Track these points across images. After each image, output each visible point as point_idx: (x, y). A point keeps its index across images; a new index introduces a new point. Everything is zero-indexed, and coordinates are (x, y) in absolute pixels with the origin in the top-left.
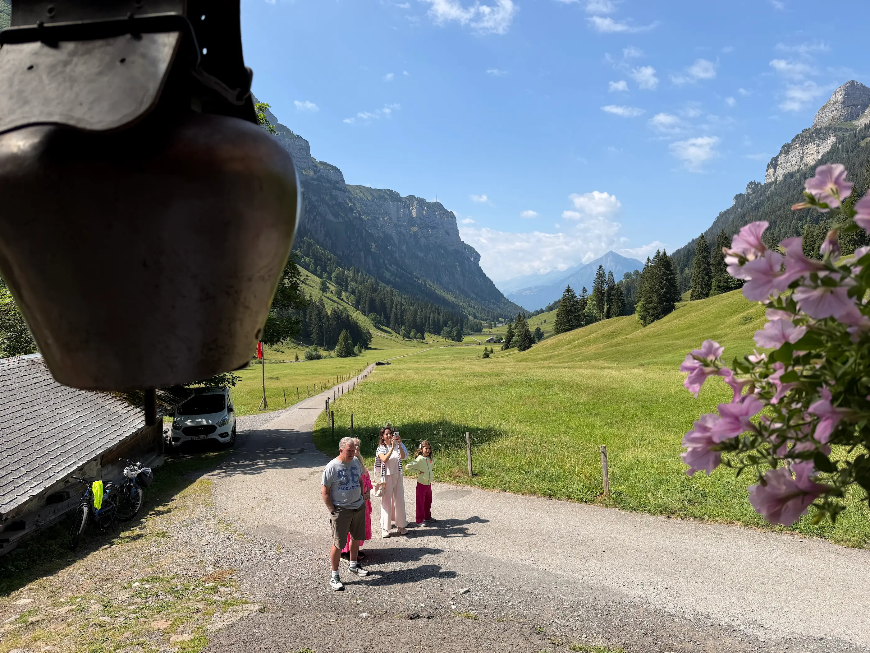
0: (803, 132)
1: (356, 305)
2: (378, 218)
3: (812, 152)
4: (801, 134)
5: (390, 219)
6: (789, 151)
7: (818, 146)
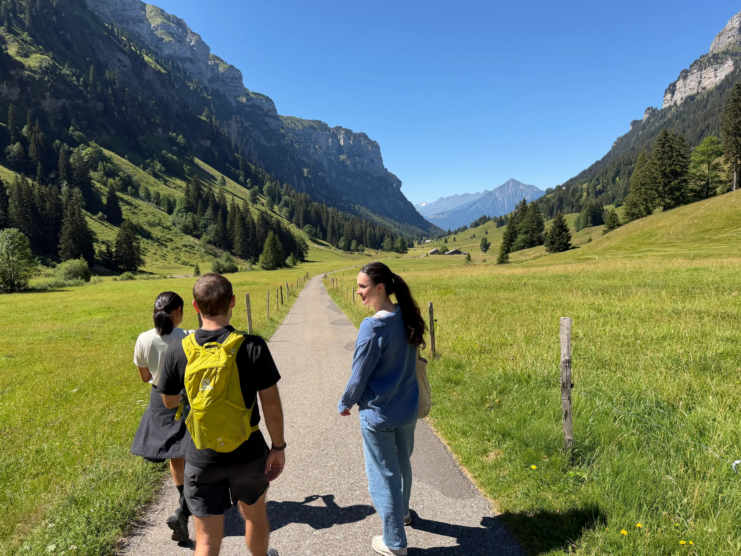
0: (701, 58)
1: (290, 219)
2: (310, 147)
3: (710, 76)
4: (699, 60)
5: (320, 147)
6: (687, 76)
7: (716, 70)
